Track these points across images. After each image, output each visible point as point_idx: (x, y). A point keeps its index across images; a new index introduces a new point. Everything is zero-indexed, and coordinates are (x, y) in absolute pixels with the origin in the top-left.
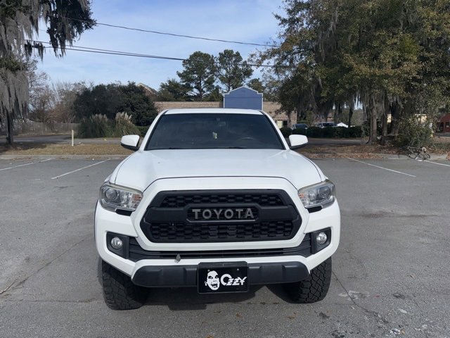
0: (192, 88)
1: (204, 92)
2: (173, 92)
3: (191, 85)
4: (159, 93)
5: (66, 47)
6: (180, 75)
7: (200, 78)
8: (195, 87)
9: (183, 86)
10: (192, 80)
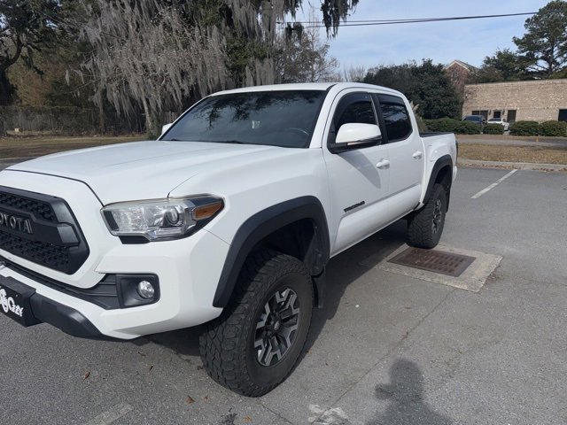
0: (537, 59)
1: (558, 64)
2: (504, 69)
3: (536, 55)
4: (481, 71)
5: (341, 24)
6: (517, 42)
7: (552, 43)
8: (542, 58)
9: (521, 58)
10: (538, 48)
